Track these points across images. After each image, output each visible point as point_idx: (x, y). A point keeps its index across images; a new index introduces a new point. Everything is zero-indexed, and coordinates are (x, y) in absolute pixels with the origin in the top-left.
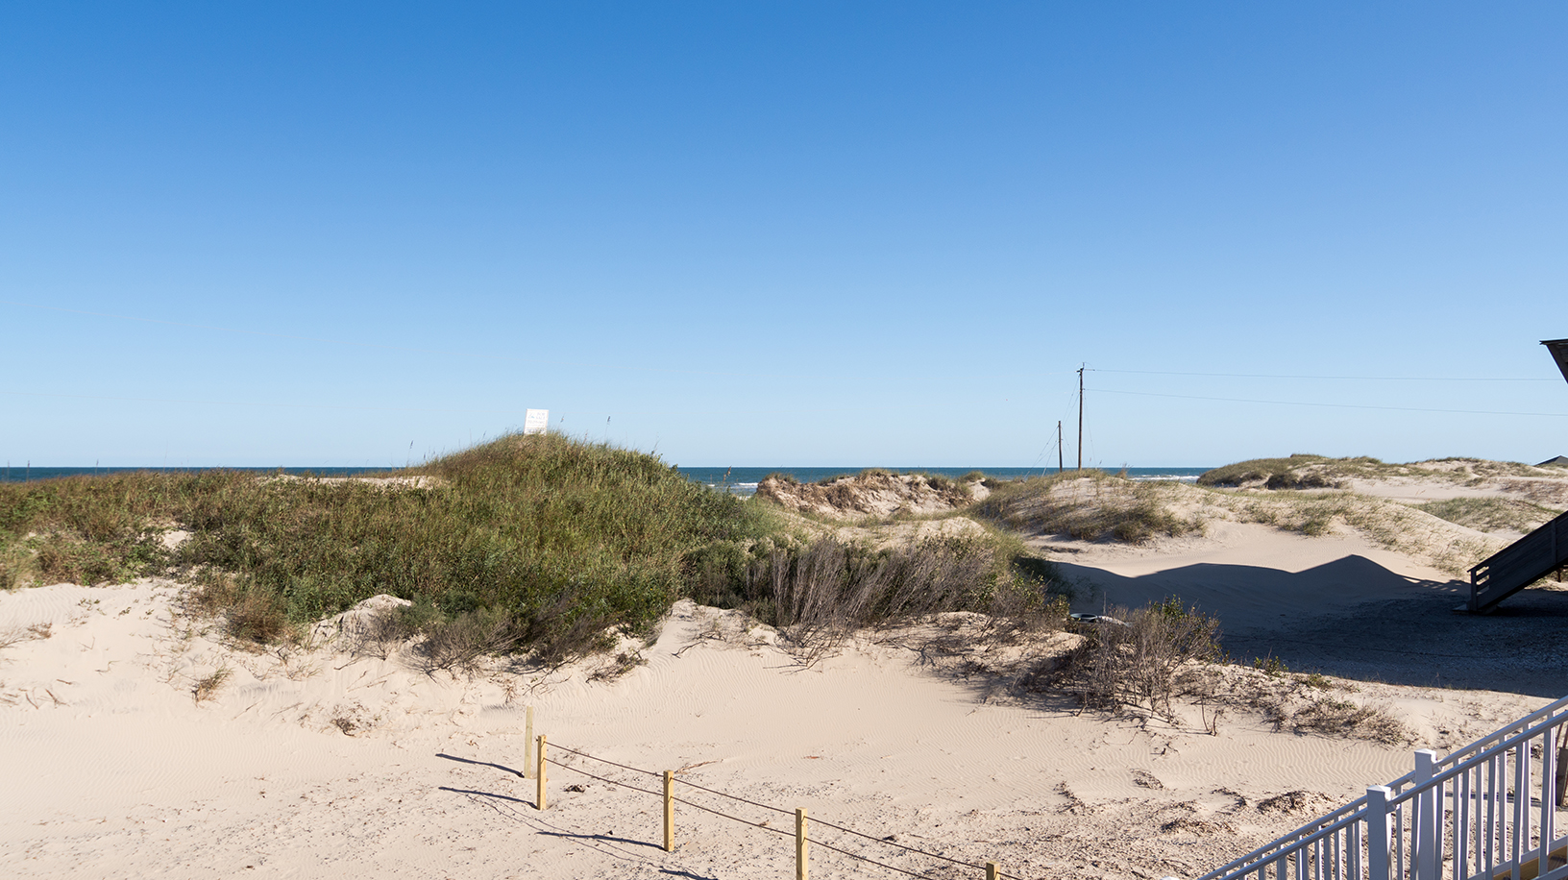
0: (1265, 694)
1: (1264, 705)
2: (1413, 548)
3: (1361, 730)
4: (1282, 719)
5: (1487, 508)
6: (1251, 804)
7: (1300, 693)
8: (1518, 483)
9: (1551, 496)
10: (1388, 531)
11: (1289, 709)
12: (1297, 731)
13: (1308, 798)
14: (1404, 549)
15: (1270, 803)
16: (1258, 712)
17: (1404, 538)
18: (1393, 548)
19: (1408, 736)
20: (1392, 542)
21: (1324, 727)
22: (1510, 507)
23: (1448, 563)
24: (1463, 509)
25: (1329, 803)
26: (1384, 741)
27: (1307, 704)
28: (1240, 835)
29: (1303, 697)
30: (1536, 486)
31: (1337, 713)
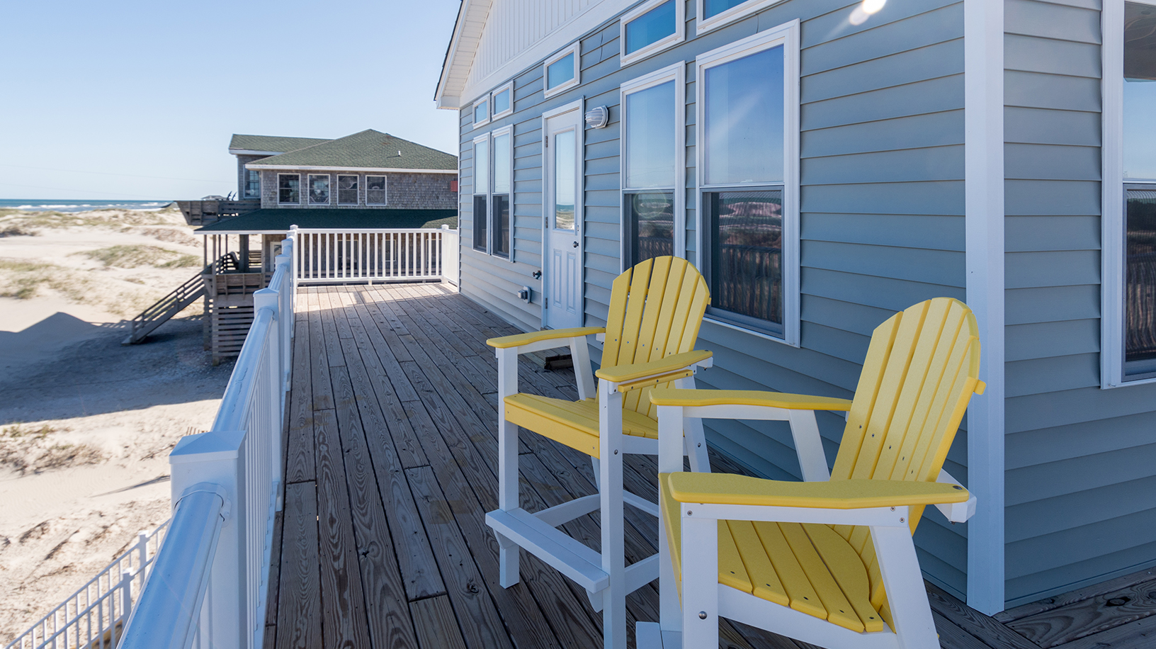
0: (12, 453)
1: (12, 460)
2: (96, 301)
3: (78, 460)
4: (25, 467)
5: (135, 252)
6: (14, 541)
7: (37, 445)
8: (151, 230)
9: (170, 238)
10: (78, 292)
11: (30, 459)
12: (37, 472)
13: (52, 523)
14: (89, 302)
15: (27, 535)
16: (8, 466)
17: (89, 295)
18: (83, 302)
19: (106, 456)
20: (81, 299)
21: (55, 464)
22: (147, 251)
23: (116, 308)
24: (120, 253)
25: (65, 521)
26: (92, 463)
27: (41, 452)
28: (12, 568)
29: (39, 448)
30: (161, 232)
31: (63, 452)
